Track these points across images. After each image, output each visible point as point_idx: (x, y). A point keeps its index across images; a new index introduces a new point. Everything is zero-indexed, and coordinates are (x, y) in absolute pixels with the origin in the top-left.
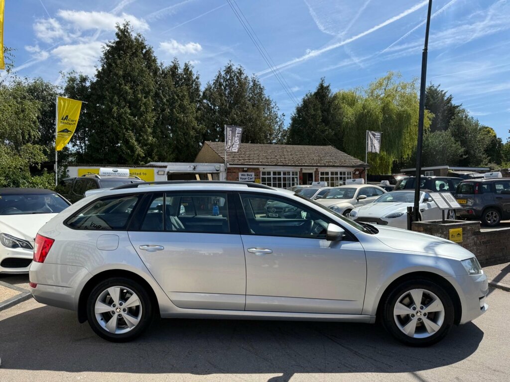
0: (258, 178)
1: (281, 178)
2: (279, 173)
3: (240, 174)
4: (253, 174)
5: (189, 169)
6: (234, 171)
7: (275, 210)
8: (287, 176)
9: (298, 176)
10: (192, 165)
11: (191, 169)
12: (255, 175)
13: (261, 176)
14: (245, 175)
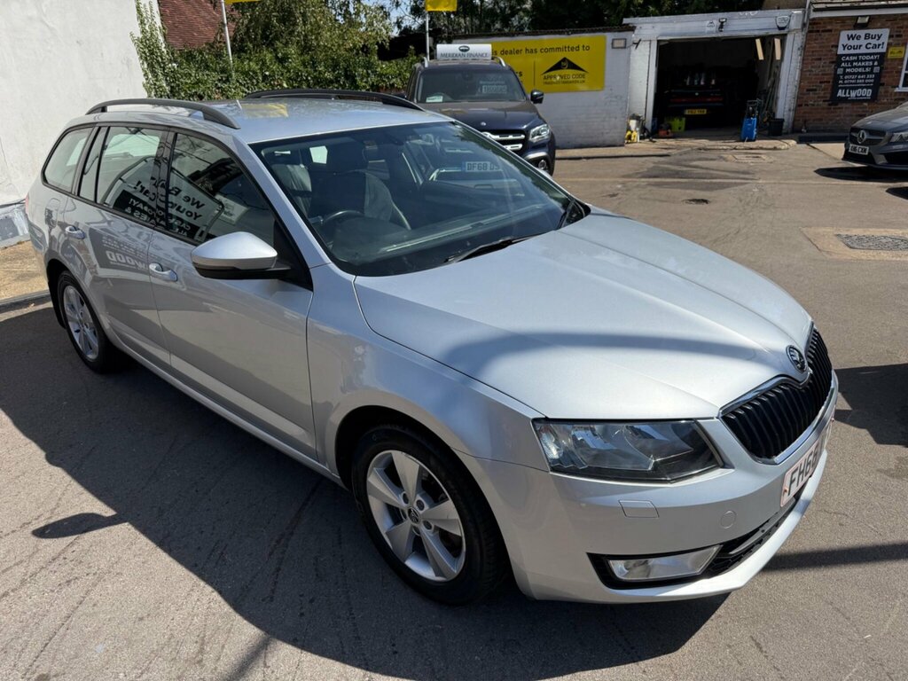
0: (898, 45)
3: (844, 35)
4: (885, 32)
5: (708, 29)
6: (829, 27)
7: (866, 137)
10: (717, 18)
11: (714, 29)
12: (891, 36)
14: (858, 38)
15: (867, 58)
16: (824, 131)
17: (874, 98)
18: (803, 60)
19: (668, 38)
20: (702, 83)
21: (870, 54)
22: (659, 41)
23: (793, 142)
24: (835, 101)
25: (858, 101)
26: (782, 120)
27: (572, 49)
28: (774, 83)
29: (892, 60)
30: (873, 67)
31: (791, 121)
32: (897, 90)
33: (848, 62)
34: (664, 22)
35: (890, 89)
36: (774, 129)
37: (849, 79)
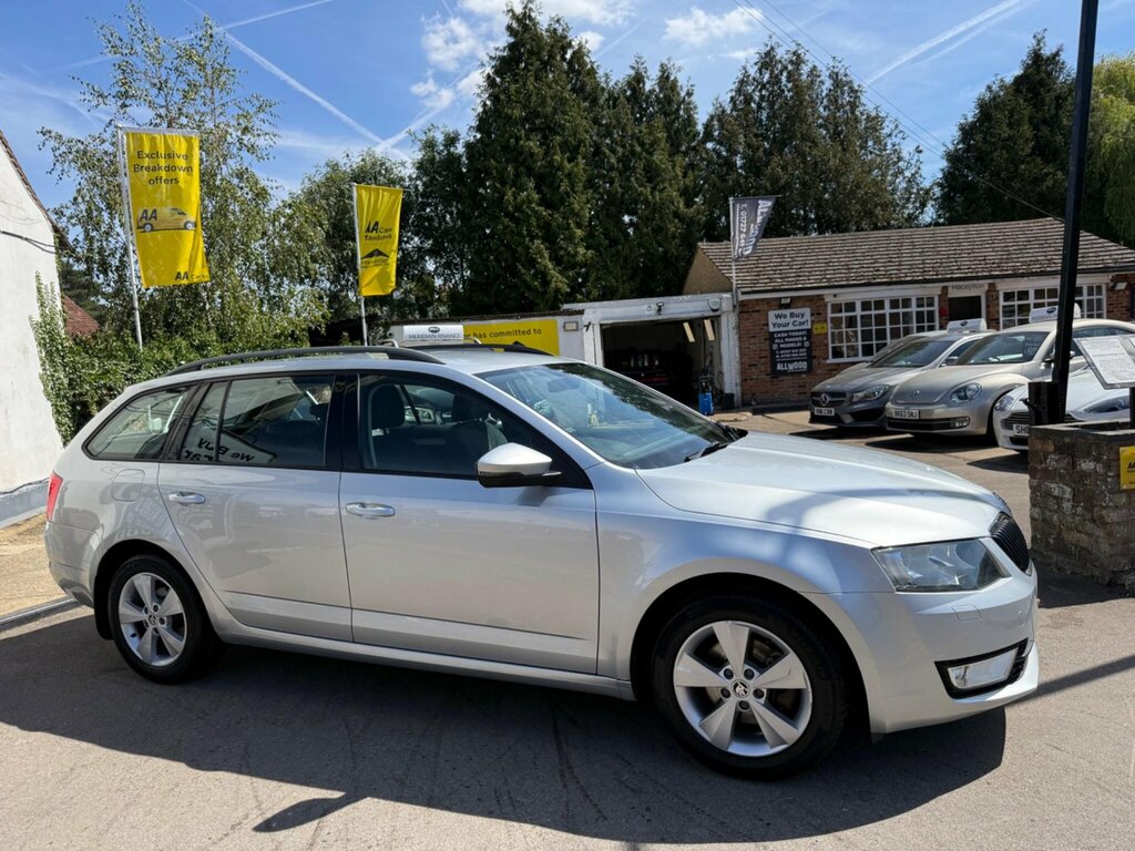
0: (819, 322)
1: (884, 315)
2: (880, 304)
3: (772, 315)
4: (807, 311)
5: (647, 313)
6: (757, 308)
7: (829, 399)
8: (901, 310)
9: (936, 308)
10: (654, 302)
11: (653, 312)
12: (812, 315)
13: (830, 315)
14: (785, 316)
15: (797, 334)
16: (772, 403)
17: (810, 370)
18: (740, 338)
19: (610, 322)
20: (646, 364)
21: (799, 331)
22: (601, 325)
23: (749, 414)
24: (776, 374)
25: (796, 373)
26: (732, 395)
27: (523, 332)
28: (711, 361)
29: (818, 335)
30: (803, 341)
31: (740, 395)
32: (828, 362)
33: (780, 338)
34: (605, 307)
35: (822, 361)
36: (726, 403)
37: (785, 354)
